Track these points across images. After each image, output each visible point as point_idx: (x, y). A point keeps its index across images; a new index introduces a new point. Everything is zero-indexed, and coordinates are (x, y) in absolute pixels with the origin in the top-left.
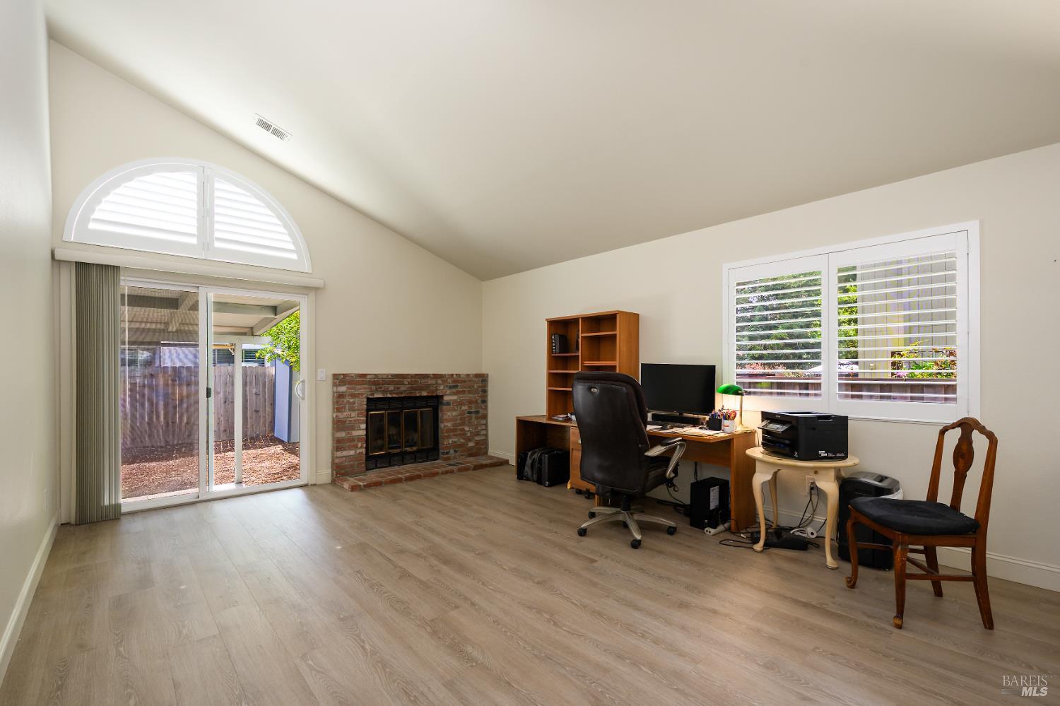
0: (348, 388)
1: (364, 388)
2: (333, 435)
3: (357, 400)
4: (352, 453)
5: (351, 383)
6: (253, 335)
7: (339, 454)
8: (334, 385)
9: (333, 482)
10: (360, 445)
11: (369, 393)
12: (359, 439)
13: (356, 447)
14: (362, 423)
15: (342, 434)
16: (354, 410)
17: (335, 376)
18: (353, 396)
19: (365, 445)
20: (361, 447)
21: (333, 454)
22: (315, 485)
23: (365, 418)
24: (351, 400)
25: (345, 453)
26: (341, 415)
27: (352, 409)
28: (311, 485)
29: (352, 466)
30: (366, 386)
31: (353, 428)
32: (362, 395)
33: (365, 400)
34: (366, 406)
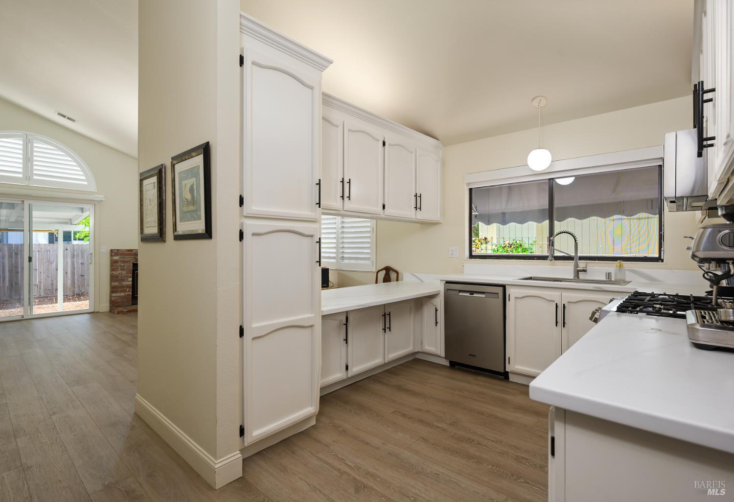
0: (120, 258)
1: (131, 258)
2: (111, 283)
3: (126, 264)
4: (123, 294)
5: (121, 254)
6: (71, 224)
7: (114, 295)
8: (111, 255)
9: (111, 311)
10: (128, 290)
11: (134, 260)
12: (127, 286)
13: (125, 291)
14: (130, 277)
15: (116, 284)
16: (124, 270)
17: (112, 251)
18: (124, 262)
19: (131, 290)
20: (129, 291)
21: (110, 295)
22: (98, 312)
23: (131, 275)
24: (122, 265)
25: (118, 294)
26: (114, 273)
27: (123, 269)
28: (96, 312)
29: (123, 302)
30: (133, 256)
31: (123, 280)
32: (129, 261)
33: (132, 264)
34: (132, 268)
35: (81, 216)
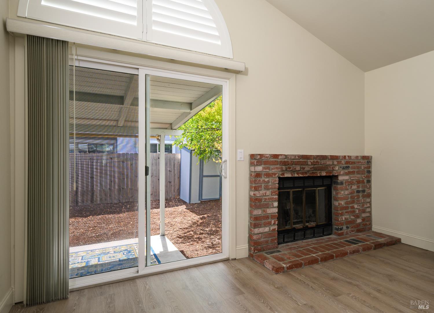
0: (264, 168)
1: (277, 168)
2: (251, 212)
3: (270, 179)
4: (267, 229)
5: (266, 163)
6: (172, 129)
7: (256, 231)
8: (252, 164)
9: (251, 256)
10: (273, 222)
11: (281, 173)
12: (273, 217)
13: (269, 224)
14: (275, 201)
15: (258, 212)
16: (268, 189)
17: (252, 156)
18: (268, 175)
19: (277, 222)
20: (274, 224)
21: (250, 230)
22: (235, 259)
23: (277, 197)
24: (266, 180)
25: (261, 230)
26: (258, 194)
27: (267, 188)
28: (232, 260)
29: (267, 242)
30: (278, 166)
31: (267, 206)
32: (275, 174)
33: (277, 179)
34: (277, 185)
35: (190, 113)
